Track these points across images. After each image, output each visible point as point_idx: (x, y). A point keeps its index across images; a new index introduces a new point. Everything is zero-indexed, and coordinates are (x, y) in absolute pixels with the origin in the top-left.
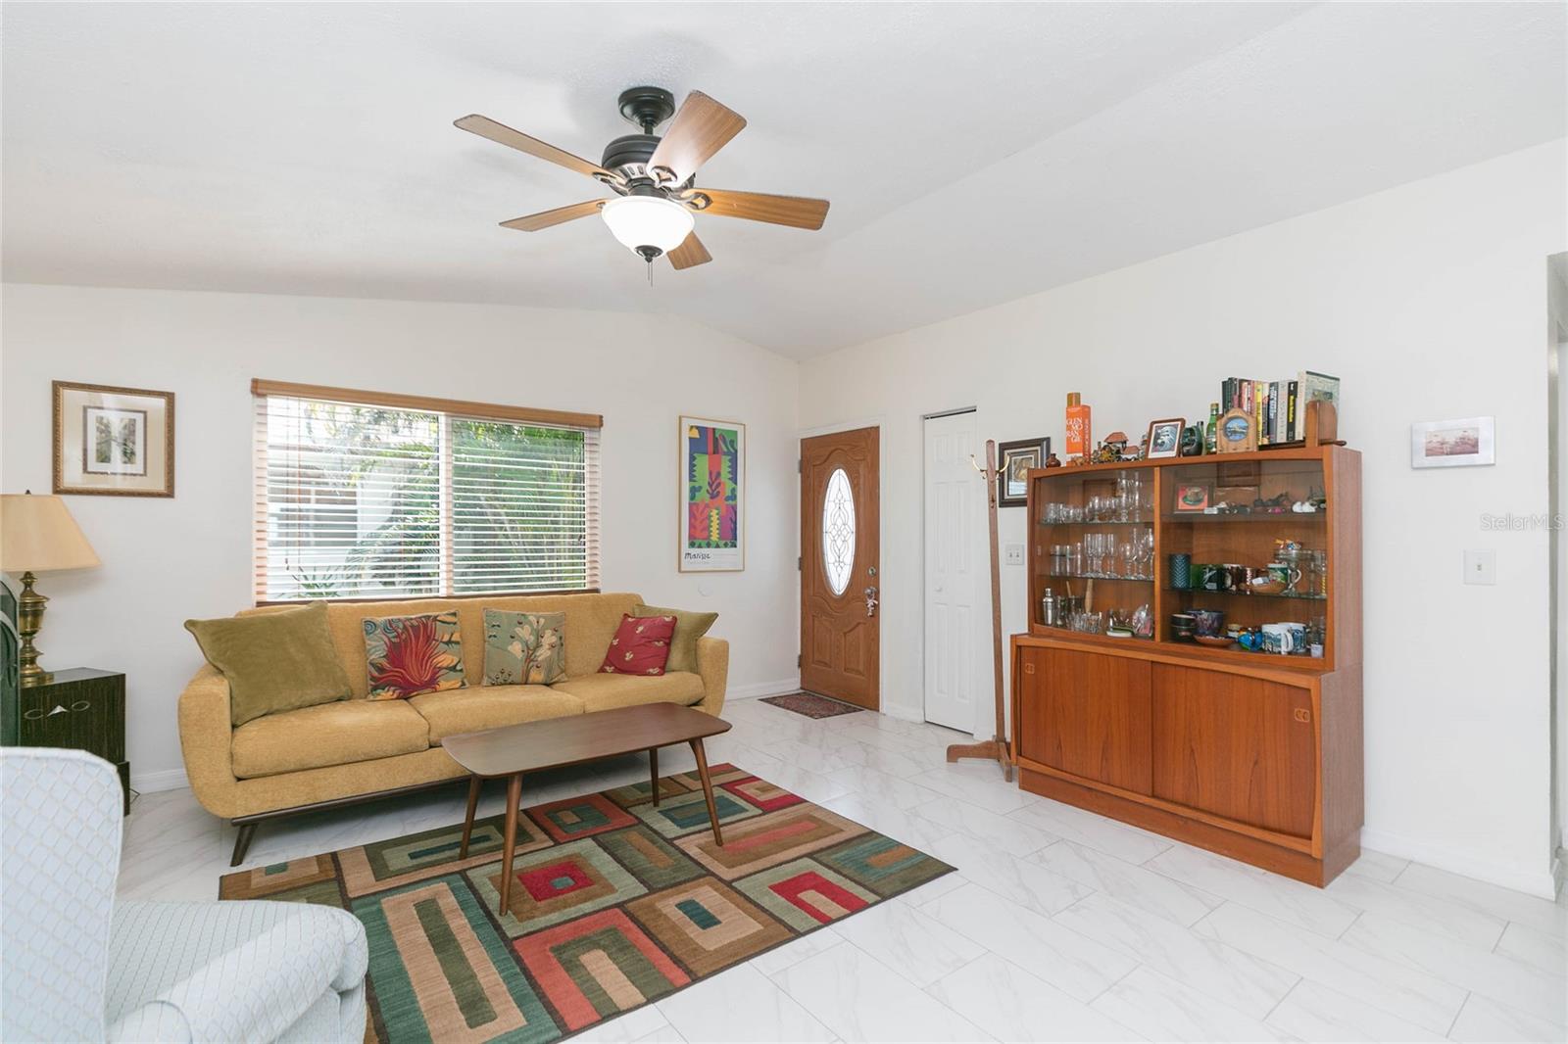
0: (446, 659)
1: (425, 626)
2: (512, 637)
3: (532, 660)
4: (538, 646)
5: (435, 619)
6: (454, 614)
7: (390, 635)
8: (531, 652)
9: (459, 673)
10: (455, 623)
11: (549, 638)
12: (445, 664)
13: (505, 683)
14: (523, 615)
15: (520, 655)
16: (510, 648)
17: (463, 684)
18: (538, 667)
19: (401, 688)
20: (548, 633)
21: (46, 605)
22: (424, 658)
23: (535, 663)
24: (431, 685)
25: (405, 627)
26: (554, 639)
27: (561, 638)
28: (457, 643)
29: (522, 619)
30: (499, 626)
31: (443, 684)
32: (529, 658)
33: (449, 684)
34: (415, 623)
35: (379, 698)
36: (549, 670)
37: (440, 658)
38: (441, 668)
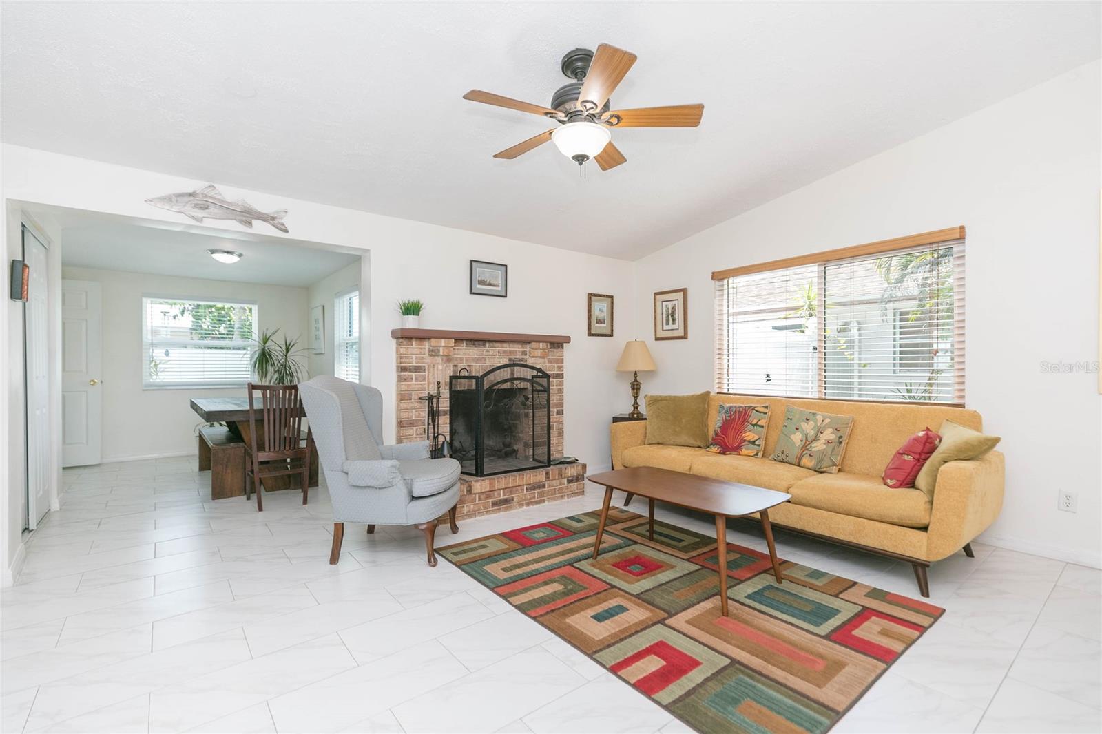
0: (750, 435)
1: (746, 412)
2: (797, 429)
3: (807, 450)
4: (816, 439)
5: (754, 409)
6: (767, 407)
7: (727, 415)
8: (808, 443)
9: (755, 446)
10: (766, 413)
11: (829, 435)
12: (748, 439)
13: (783, 461)
14: (814, 414)
15: (798, 443)
16: (792, 437)
17: (757, 454)
18: (810, 455)
19: (722, 448)
20: (829, 431)
21: (641, 385)
22: (739, 431)
23: (808, 452)
24: (737, 449)
25: (735, 412)
26: (833, 437)
27: (841, 437)
28: (762, 427)
29: (811, 417)
30: (791, 419)
31: (744, 451)
32: (805, 448)
33: (749, 451)
34: (741, 410)
35: (711, 450)
36: (820, 461)
37: (746, 434)
38: (745, 441)
